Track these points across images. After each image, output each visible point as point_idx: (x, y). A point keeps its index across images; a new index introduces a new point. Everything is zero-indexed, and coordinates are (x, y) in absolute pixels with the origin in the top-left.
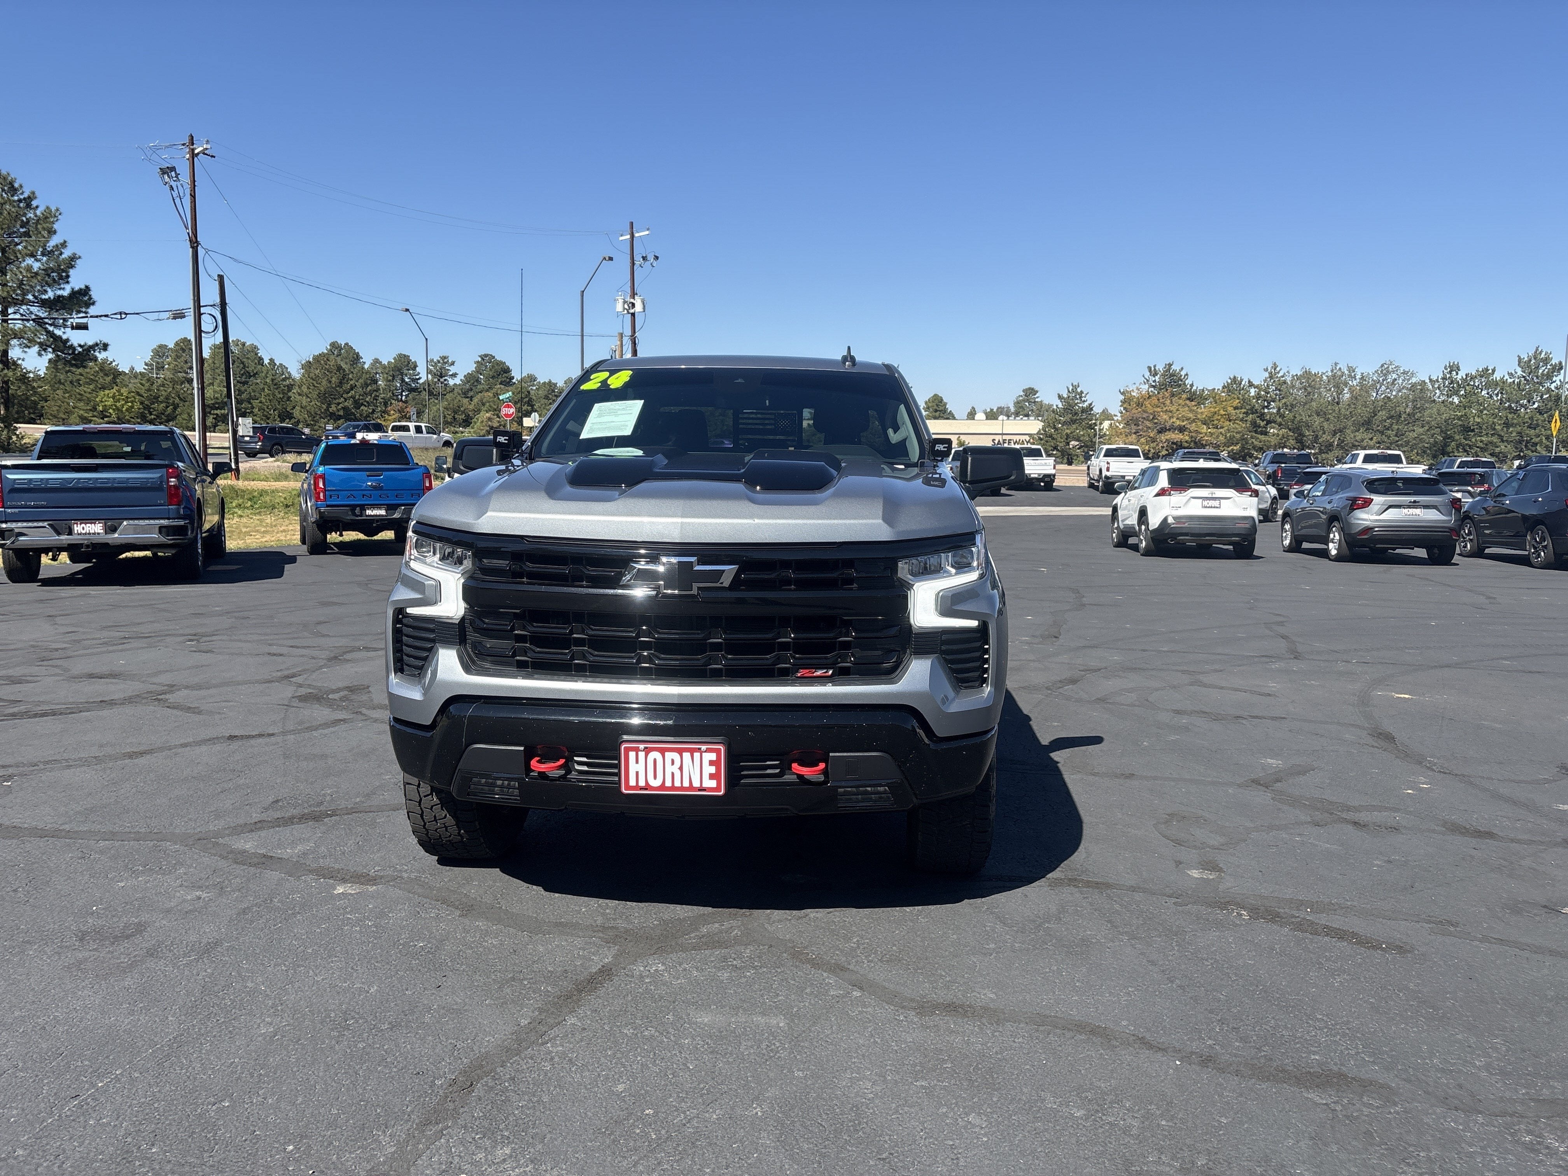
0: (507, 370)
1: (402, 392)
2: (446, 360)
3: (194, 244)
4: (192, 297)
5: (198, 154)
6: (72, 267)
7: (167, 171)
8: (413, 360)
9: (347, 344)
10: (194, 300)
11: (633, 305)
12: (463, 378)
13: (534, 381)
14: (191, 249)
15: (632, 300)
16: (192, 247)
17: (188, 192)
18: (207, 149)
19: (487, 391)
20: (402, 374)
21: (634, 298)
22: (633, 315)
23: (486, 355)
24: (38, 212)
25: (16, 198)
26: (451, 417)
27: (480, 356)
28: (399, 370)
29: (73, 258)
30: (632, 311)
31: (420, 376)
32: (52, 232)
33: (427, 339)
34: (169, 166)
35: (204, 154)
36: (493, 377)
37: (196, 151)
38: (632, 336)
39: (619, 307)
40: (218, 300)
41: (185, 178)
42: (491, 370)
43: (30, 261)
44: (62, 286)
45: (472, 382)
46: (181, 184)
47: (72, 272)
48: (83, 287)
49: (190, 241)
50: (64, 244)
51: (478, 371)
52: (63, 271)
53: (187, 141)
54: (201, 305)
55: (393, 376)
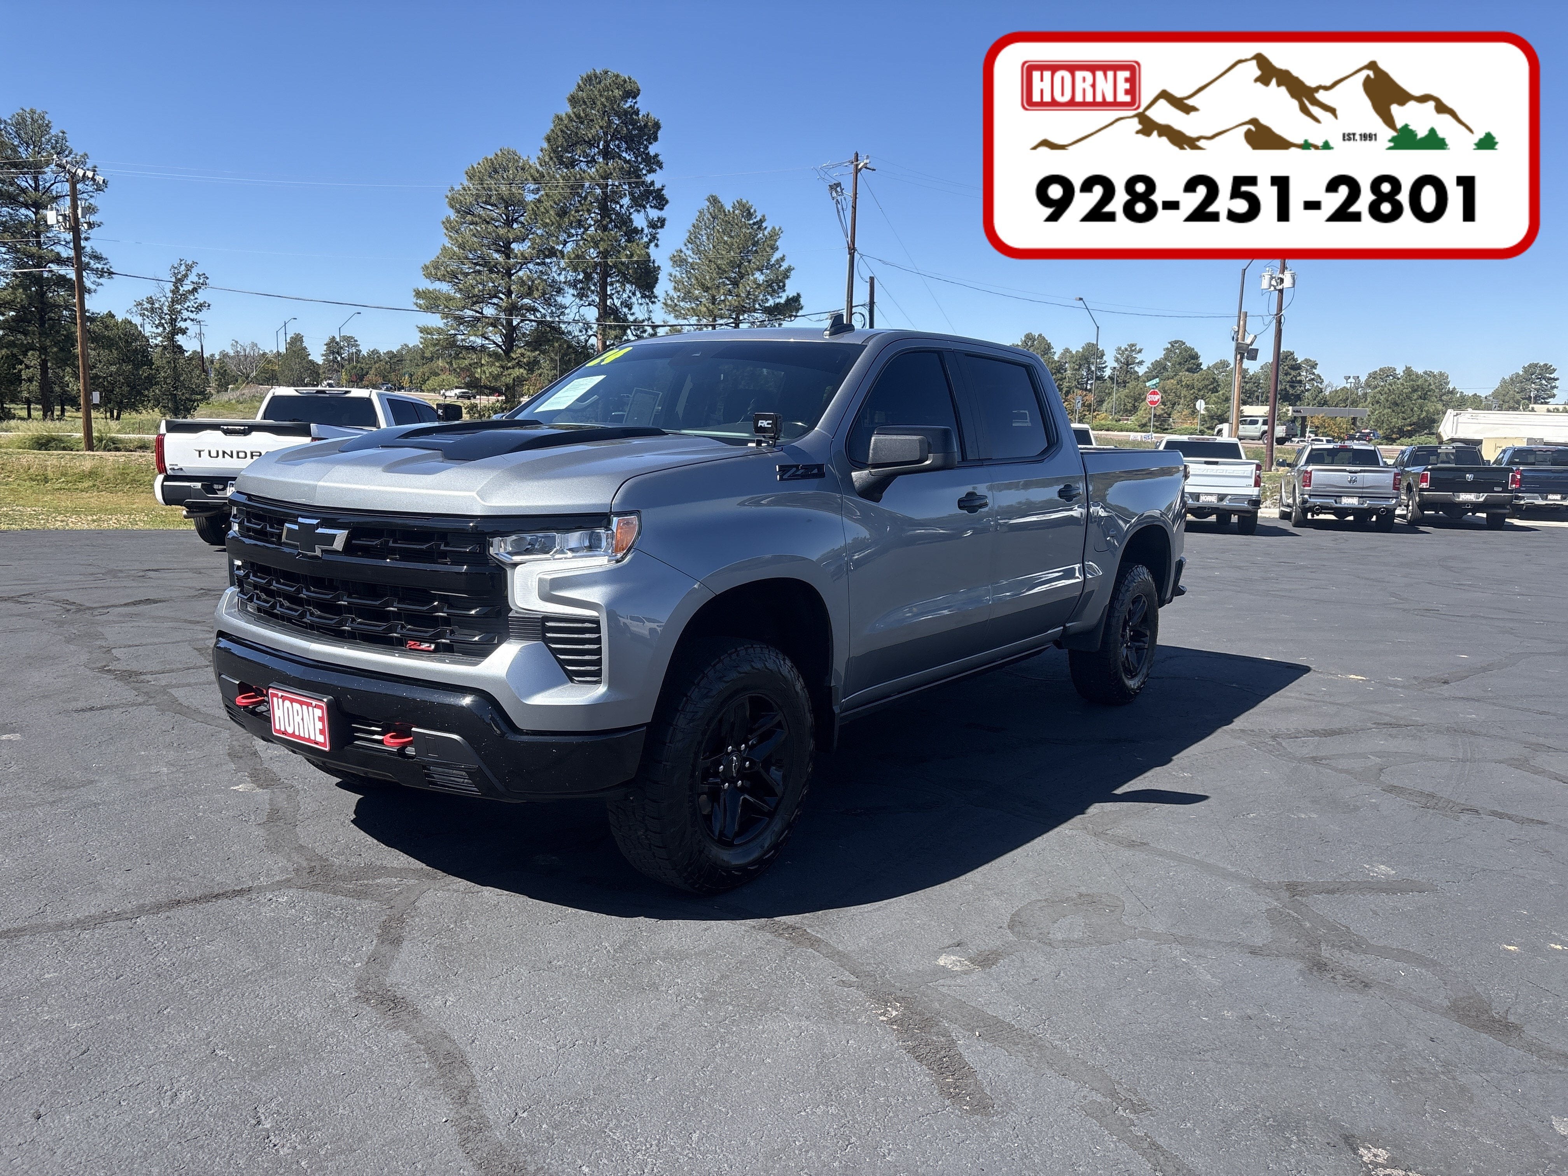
0: (1195, 357)
1: (1087, 381)
2: (1133, 348)
3: (852, 250)
4: (846, 299)
5: (861, 169)
6: (788, 277)
7: (835, 187)
8: (1101, 349)
9: (1040, 335)
10: (848, 301)
11: (1282, 280)
12: (1150, 366)
13: (1227, 367)
14: (848, 256)
15: (1281, 276)
16: (850, 254)
17: (850, 204)
18: (867, 164)
19: (1172, 378)
20: (1089, 363)
21: (1283, 273)
22: (1281, 291)
23: (1176, 342)
24: (766, 233)
25: (751, 222)
26: (1131, 405)
27: (1169, 343)
28: (1086, 359)
29: (789, 269)
30: (1280, 287)
31: (1106, 364)
32: (774, 249)
33: (1098, 327)
34: (836, 182)
35: (866, 168)
36: (1180, 364)
37: (860, 167)
38: (1276, 315)
39: (1265, 284)
40: (868, 300)
41: (849, 193)
42: (1178, 357)
43: (757, 275)
44: (780, 295)
45: (1159, 369)
46: (845, 198)
47: (787, 281)
48: (795, 295)
49: (849, 248)
50: (783, 259)
51: (1166, 358)
52: (781, 281)
53: (853, 158)
54: (853, 305)
55: (1080, 366)
